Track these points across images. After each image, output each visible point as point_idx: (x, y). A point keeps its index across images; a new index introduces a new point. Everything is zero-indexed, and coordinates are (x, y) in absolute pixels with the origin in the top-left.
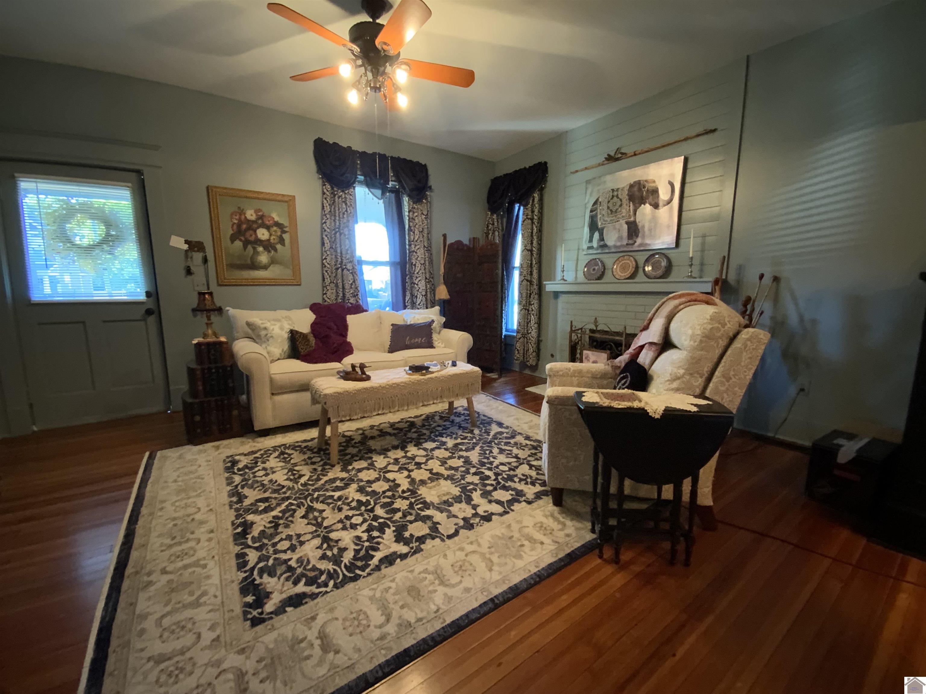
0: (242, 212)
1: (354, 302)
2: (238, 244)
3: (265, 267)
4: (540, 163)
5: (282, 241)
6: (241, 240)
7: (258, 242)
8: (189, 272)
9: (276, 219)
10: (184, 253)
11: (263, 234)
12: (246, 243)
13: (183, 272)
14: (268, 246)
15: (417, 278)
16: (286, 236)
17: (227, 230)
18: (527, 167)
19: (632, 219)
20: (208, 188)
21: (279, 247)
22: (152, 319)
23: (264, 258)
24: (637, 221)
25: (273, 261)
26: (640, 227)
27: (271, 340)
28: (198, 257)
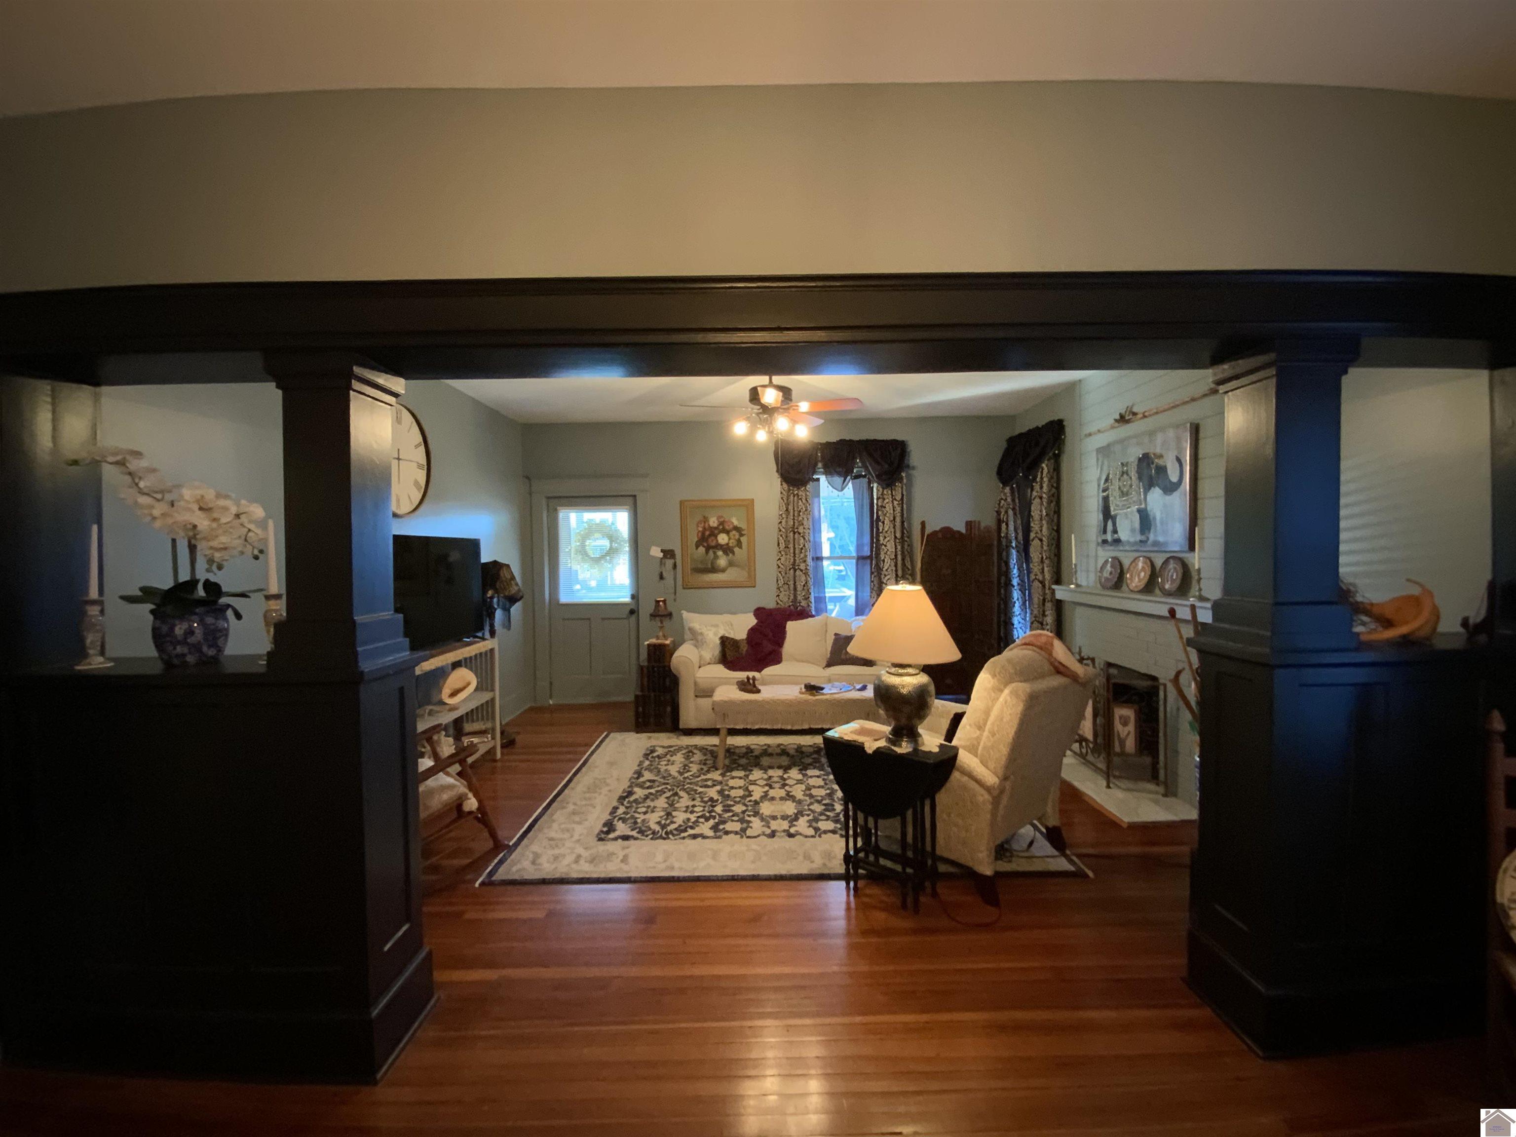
0: (706, 519)
1: (806, 605)
2: (702, 549)
3: (723, 571)
4: (1052, 423)
5: (739, 544)
6: (704, 546)
7: (719, 546)
8: (661, 577)
9: (735, 522)
10: (659, 560)
11: (723, 539)
12: (708, 548)
13: (658, 578)
14: (727, 550)
15: (885, 576)
16: (744, 539)
17: (694, 538)
18: (1040, 426)
19: (1143, 506)
20: (681, 503)
21: (736, 550)
22: (633, 618)
23: (722, 561)
24: (1148, 509)
25: (731, 564)
26: (1151, 517)
27: (705, 644)
28: (669, 563)
